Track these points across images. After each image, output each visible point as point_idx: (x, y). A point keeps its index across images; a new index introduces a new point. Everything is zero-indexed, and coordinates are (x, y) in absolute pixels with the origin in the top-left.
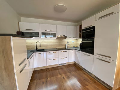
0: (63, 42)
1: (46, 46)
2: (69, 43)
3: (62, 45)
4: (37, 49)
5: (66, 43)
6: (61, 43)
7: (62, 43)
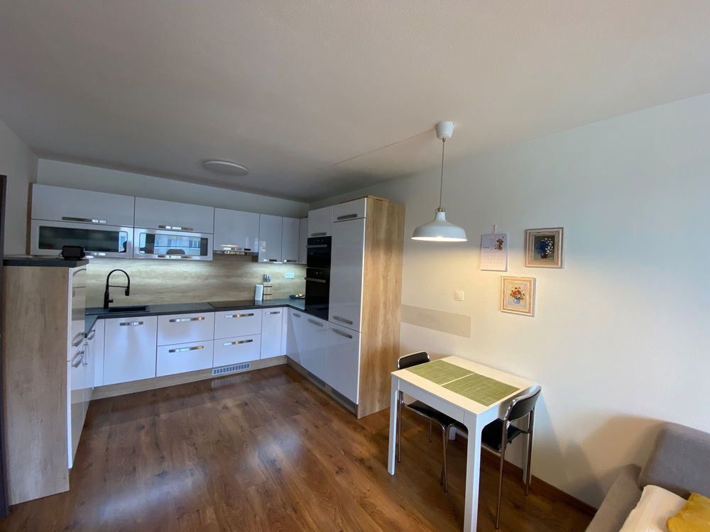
0: (241, 276)
1: (158, 291)
2: (273, 282)
3: (236, 287)
4: (111, 305)
5: (259, 280)
6: (233, 280)
7: (239, 280)
